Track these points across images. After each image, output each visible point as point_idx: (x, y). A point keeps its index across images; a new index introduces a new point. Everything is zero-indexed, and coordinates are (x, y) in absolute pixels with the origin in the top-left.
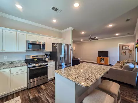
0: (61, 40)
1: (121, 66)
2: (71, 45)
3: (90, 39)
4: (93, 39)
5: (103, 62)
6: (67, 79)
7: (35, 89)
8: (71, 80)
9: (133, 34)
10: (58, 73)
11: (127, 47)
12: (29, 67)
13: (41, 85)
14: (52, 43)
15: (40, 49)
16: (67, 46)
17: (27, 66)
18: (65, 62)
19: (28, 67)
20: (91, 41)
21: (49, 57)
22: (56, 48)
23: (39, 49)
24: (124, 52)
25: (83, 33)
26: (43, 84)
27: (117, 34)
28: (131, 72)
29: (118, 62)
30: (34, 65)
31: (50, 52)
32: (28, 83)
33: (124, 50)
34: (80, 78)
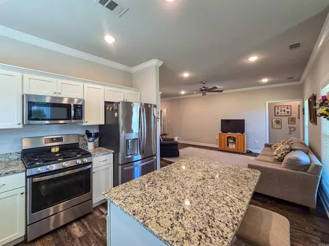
0: (128, 91)
1: (277, 158)
2: (155, 106)
3: (202, 90)
4: (210, 90)
5: (232, 146)
6: (142, 228)
7: (49, 238)
8: (156, 232)
9: (298, 80)
10: (117, 203)
11: (285, 111)
12: (29, 177)
13: (70, 223)
14: (105, 102)
15: (69, 118)
16: (147, 109)
17: (22, 171)
18: (142, 152)
19: (27, 177)
20: (204, 94)
21: (97, 140)
22: (116, 114)
23: (65, 117)
24: (278, 122)
25: (186, 75)
26: (78, 220)
27: (265, 80)
28: (305, 175)
29: (266, 146)
30: (48, 167)
31: (100, 126)
32: (26, 225)
33: (278, 117)
34: (185, 223)
